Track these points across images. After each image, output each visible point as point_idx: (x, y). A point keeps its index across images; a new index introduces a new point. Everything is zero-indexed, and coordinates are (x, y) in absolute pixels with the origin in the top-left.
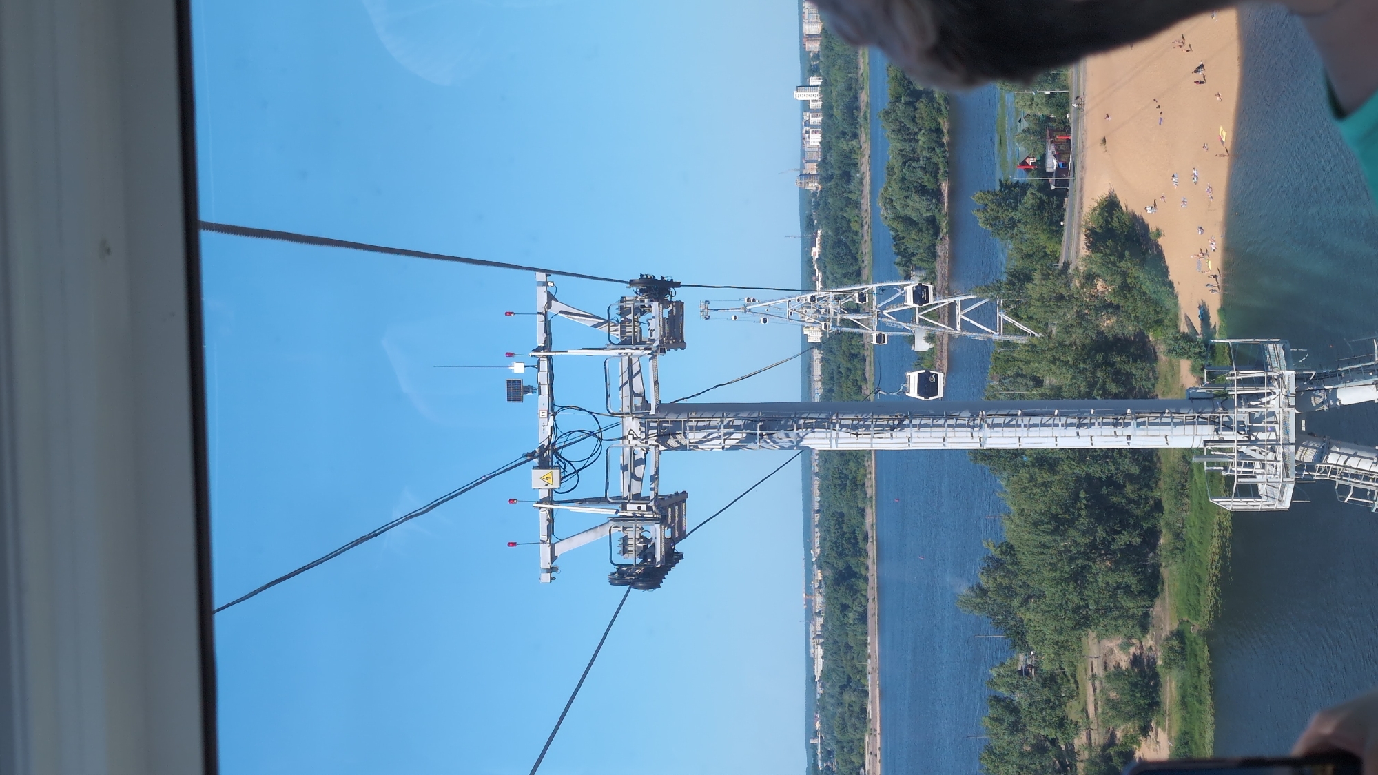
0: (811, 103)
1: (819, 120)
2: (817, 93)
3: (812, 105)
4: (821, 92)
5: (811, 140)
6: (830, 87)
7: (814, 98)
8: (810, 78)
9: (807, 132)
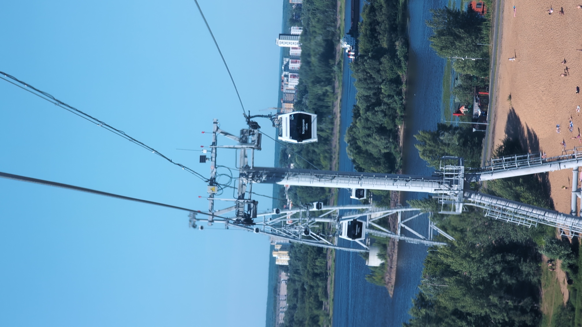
0: (291, 50)
1: (297, 66)
2: (297, 41)
3: (292, 52)
4: (301, 41)
5: (289, 84)
6: (309, 37)
7: (294, 46)
8: (292, 28)
9: (286, 76)
